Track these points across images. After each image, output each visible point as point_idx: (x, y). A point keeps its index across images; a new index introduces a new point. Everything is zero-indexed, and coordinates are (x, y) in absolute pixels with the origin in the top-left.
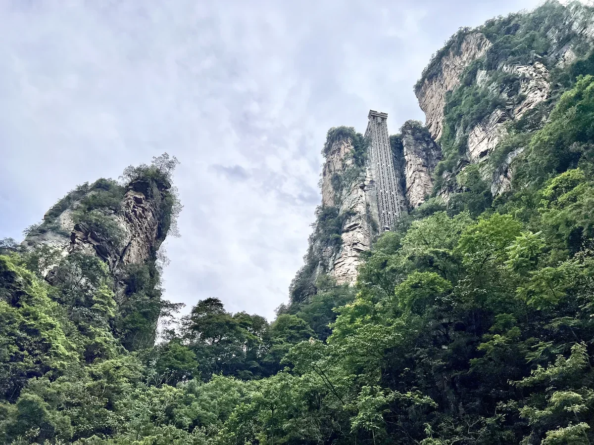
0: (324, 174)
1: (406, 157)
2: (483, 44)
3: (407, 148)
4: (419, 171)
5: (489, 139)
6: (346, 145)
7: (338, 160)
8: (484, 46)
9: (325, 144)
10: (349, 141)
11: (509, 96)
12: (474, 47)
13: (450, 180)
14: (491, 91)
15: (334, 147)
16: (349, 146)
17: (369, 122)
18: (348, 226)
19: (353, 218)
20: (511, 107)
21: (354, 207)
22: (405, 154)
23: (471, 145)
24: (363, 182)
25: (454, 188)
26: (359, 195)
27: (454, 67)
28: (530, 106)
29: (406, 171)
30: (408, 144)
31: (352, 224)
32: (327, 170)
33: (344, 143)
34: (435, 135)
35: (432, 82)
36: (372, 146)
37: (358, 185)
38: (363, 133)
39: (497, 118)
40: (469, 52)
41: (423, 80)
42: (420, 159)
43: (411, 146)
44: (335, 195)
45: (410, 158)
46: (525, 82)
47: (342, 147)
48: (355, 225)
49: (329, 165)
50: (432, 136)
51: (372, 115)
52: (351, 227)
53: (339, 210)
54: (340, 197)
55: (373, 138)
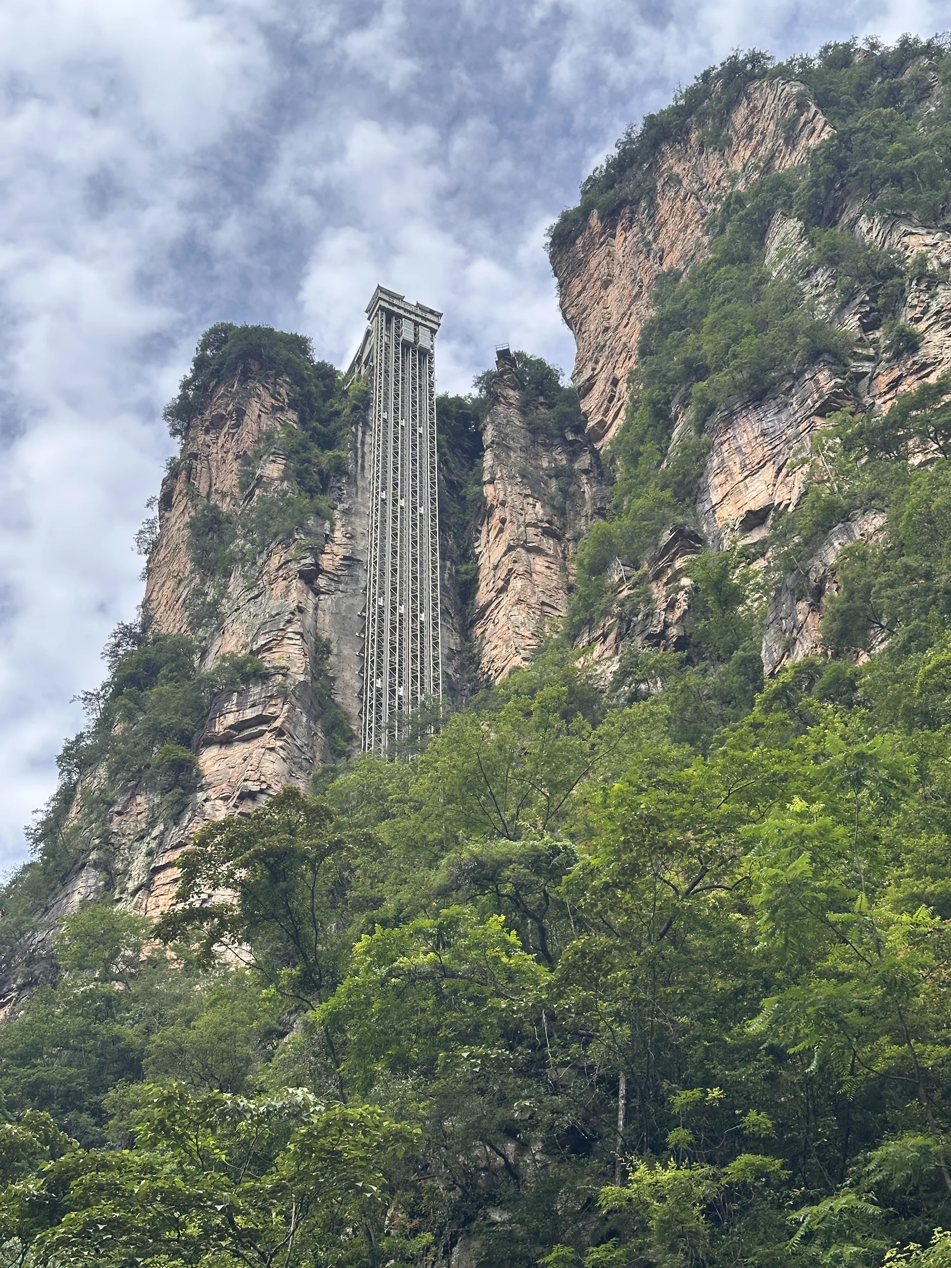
0: (166, 502)
1: (488, 490)
2: (805, 123)
3: (496, 456)
4: (529, 550)
5: (780, 470)
6: (269, 401)
7: (231, 456)
8: (806, 132)
9: (185, 385)
10: (283, 391)
11: (866, 327)
12: (772, 127)
13: (628, 596)
14: (807, 297)
15: (221, 405)
16: (282, 409)
17: (368, 334)
18: (231, 719)
19: (256, 691)
20: (867, 367)
21: (267, 648)
22: (486, 477)
23: (717, 481)
24: (316, 557)
25: (638, 629)
26: (293, 606)
27: (696, 186)
28: (927, 375)
29: (483, 541)
30: (501, 444)
31: (250, 714)
32: (180, 486)
33: (264, 394)
34: (602, 423)
35: (614, 227)
36: (366, 425)
37: (294, 566)
39: (816, 396)
40: (754, 142)
41: (585, 211)
42: (538, 505)
43: (509, 448)
44: (199, 593)
45: (501, 497)
46: (922, 287)
47: (254, 408)
48: (261, 720)
49: (190, 470)
50: (590, 424)
51: (382, 308)
52: (240, 726)
53: (204, 652)
54: (216, 602)
55: (377, 395)
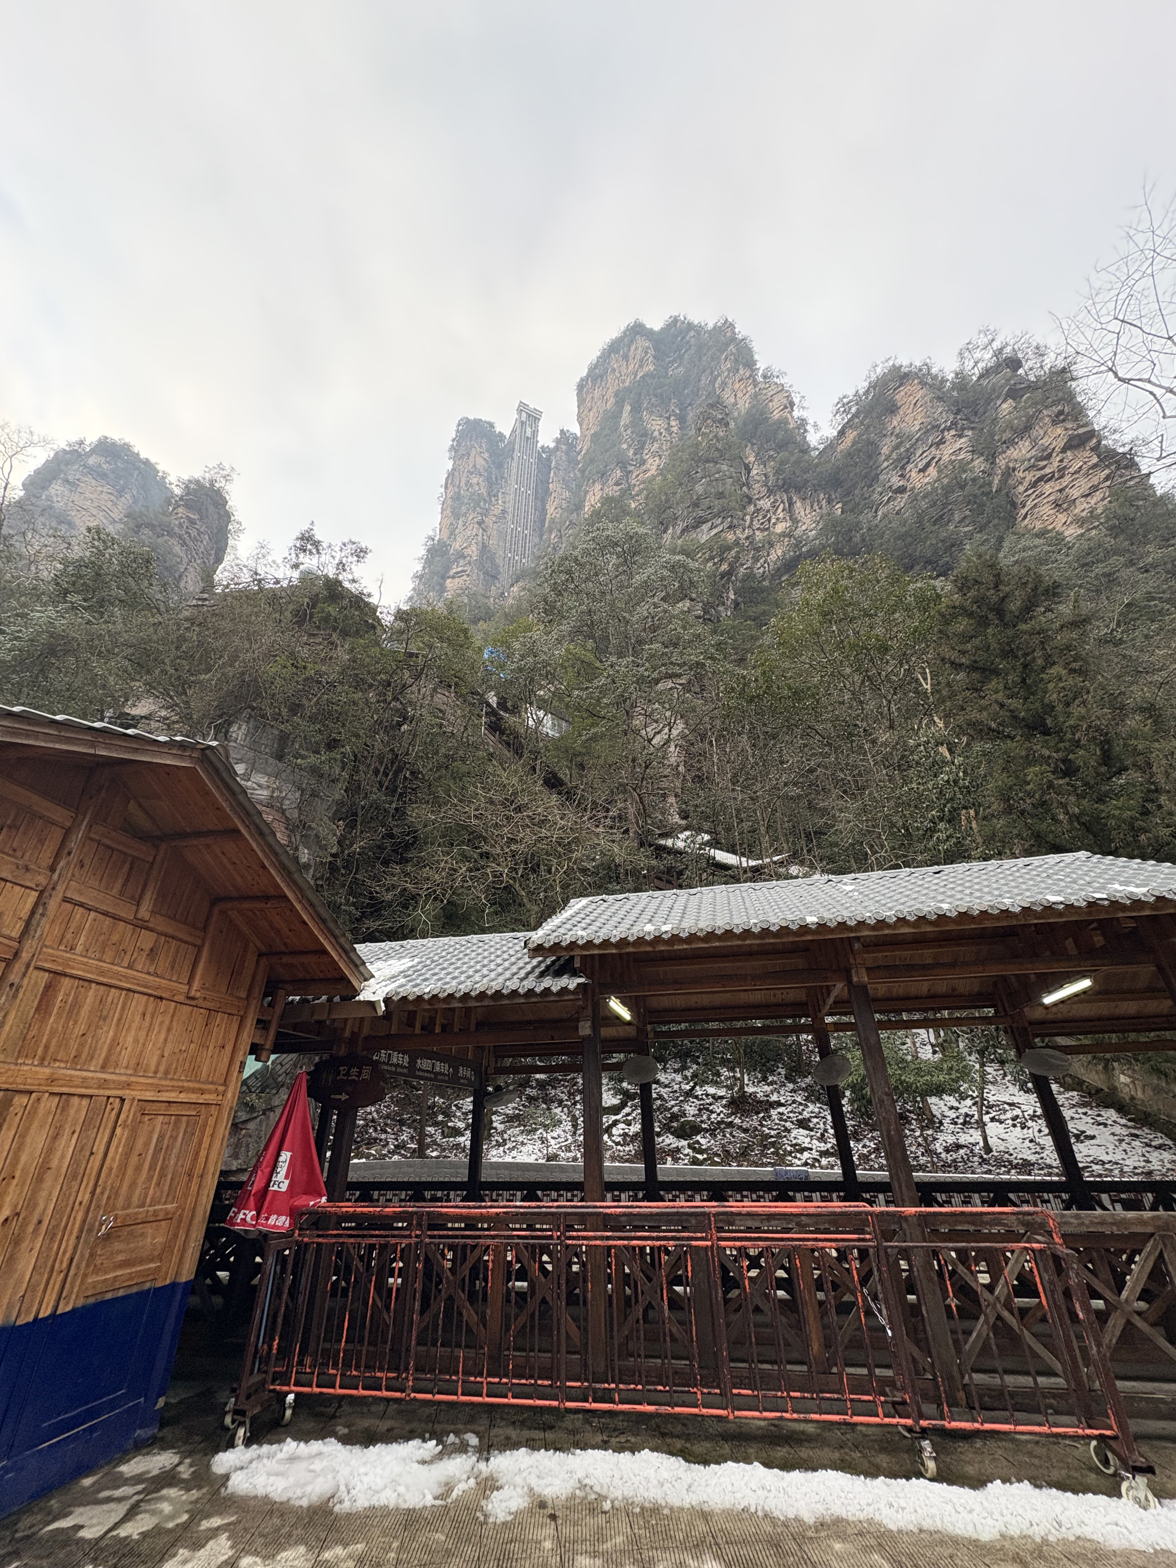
0: (446, 488)
1: (551, 486)
2: (647, 359)
3: (555, 472)
4: (561, 508)
6: (479, 449)
7: (466, 471)
8: (646, 363)
9: (453, 440)
10: (484, 444)
15: (464, 449)
16: (483, 452)
17: (517, 420)
18: (455, 570)
19: (462, 562)
21: (466, 548)
22: (551, 480)
24: (482, 517)
26: (474, 534)
29: (549, 505)
30: (558, 467)
31: (460, 569)
32: (451, 480)
33: (477, 446)
35: (595, 386)
36: (512, 459)
38: (507, 433)
40: (634, 362)
41: (587, 378)
43: (560, 469)
44: (452, 524)
45: (555, 488)
47: (474, 452)
48: (463, 571)
49: (454, 474)
51: (521, 410)
52: (457, 573)
53: (451, 546)
54: (455, 529)
55: (517, 447)
